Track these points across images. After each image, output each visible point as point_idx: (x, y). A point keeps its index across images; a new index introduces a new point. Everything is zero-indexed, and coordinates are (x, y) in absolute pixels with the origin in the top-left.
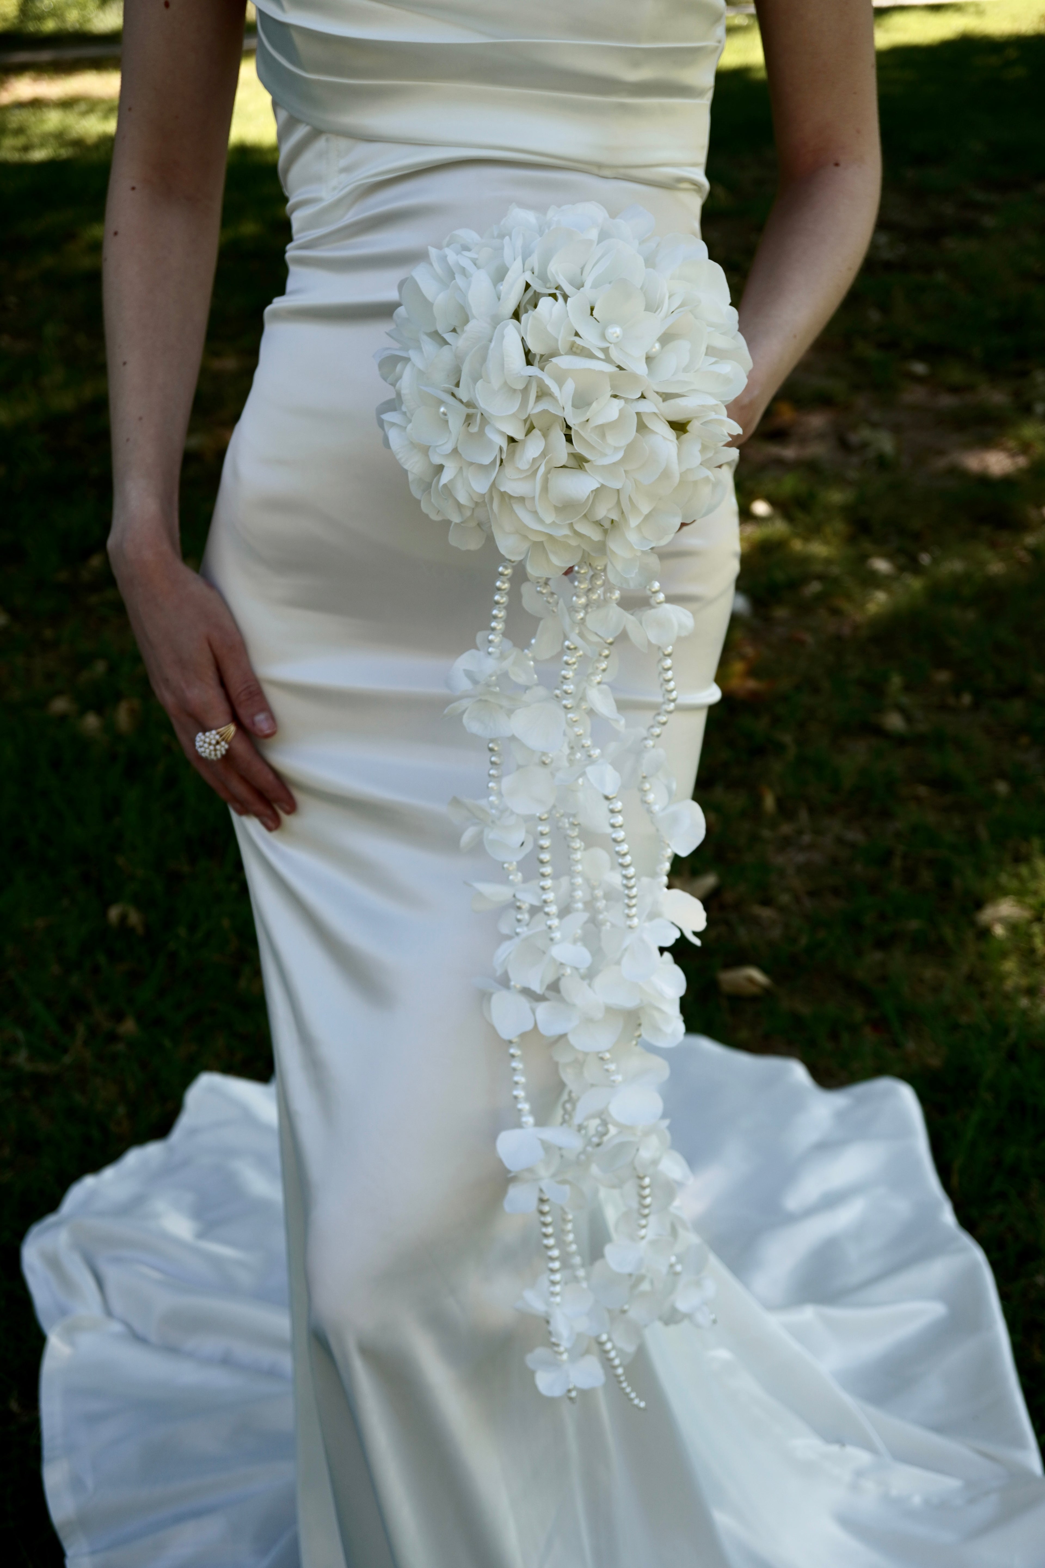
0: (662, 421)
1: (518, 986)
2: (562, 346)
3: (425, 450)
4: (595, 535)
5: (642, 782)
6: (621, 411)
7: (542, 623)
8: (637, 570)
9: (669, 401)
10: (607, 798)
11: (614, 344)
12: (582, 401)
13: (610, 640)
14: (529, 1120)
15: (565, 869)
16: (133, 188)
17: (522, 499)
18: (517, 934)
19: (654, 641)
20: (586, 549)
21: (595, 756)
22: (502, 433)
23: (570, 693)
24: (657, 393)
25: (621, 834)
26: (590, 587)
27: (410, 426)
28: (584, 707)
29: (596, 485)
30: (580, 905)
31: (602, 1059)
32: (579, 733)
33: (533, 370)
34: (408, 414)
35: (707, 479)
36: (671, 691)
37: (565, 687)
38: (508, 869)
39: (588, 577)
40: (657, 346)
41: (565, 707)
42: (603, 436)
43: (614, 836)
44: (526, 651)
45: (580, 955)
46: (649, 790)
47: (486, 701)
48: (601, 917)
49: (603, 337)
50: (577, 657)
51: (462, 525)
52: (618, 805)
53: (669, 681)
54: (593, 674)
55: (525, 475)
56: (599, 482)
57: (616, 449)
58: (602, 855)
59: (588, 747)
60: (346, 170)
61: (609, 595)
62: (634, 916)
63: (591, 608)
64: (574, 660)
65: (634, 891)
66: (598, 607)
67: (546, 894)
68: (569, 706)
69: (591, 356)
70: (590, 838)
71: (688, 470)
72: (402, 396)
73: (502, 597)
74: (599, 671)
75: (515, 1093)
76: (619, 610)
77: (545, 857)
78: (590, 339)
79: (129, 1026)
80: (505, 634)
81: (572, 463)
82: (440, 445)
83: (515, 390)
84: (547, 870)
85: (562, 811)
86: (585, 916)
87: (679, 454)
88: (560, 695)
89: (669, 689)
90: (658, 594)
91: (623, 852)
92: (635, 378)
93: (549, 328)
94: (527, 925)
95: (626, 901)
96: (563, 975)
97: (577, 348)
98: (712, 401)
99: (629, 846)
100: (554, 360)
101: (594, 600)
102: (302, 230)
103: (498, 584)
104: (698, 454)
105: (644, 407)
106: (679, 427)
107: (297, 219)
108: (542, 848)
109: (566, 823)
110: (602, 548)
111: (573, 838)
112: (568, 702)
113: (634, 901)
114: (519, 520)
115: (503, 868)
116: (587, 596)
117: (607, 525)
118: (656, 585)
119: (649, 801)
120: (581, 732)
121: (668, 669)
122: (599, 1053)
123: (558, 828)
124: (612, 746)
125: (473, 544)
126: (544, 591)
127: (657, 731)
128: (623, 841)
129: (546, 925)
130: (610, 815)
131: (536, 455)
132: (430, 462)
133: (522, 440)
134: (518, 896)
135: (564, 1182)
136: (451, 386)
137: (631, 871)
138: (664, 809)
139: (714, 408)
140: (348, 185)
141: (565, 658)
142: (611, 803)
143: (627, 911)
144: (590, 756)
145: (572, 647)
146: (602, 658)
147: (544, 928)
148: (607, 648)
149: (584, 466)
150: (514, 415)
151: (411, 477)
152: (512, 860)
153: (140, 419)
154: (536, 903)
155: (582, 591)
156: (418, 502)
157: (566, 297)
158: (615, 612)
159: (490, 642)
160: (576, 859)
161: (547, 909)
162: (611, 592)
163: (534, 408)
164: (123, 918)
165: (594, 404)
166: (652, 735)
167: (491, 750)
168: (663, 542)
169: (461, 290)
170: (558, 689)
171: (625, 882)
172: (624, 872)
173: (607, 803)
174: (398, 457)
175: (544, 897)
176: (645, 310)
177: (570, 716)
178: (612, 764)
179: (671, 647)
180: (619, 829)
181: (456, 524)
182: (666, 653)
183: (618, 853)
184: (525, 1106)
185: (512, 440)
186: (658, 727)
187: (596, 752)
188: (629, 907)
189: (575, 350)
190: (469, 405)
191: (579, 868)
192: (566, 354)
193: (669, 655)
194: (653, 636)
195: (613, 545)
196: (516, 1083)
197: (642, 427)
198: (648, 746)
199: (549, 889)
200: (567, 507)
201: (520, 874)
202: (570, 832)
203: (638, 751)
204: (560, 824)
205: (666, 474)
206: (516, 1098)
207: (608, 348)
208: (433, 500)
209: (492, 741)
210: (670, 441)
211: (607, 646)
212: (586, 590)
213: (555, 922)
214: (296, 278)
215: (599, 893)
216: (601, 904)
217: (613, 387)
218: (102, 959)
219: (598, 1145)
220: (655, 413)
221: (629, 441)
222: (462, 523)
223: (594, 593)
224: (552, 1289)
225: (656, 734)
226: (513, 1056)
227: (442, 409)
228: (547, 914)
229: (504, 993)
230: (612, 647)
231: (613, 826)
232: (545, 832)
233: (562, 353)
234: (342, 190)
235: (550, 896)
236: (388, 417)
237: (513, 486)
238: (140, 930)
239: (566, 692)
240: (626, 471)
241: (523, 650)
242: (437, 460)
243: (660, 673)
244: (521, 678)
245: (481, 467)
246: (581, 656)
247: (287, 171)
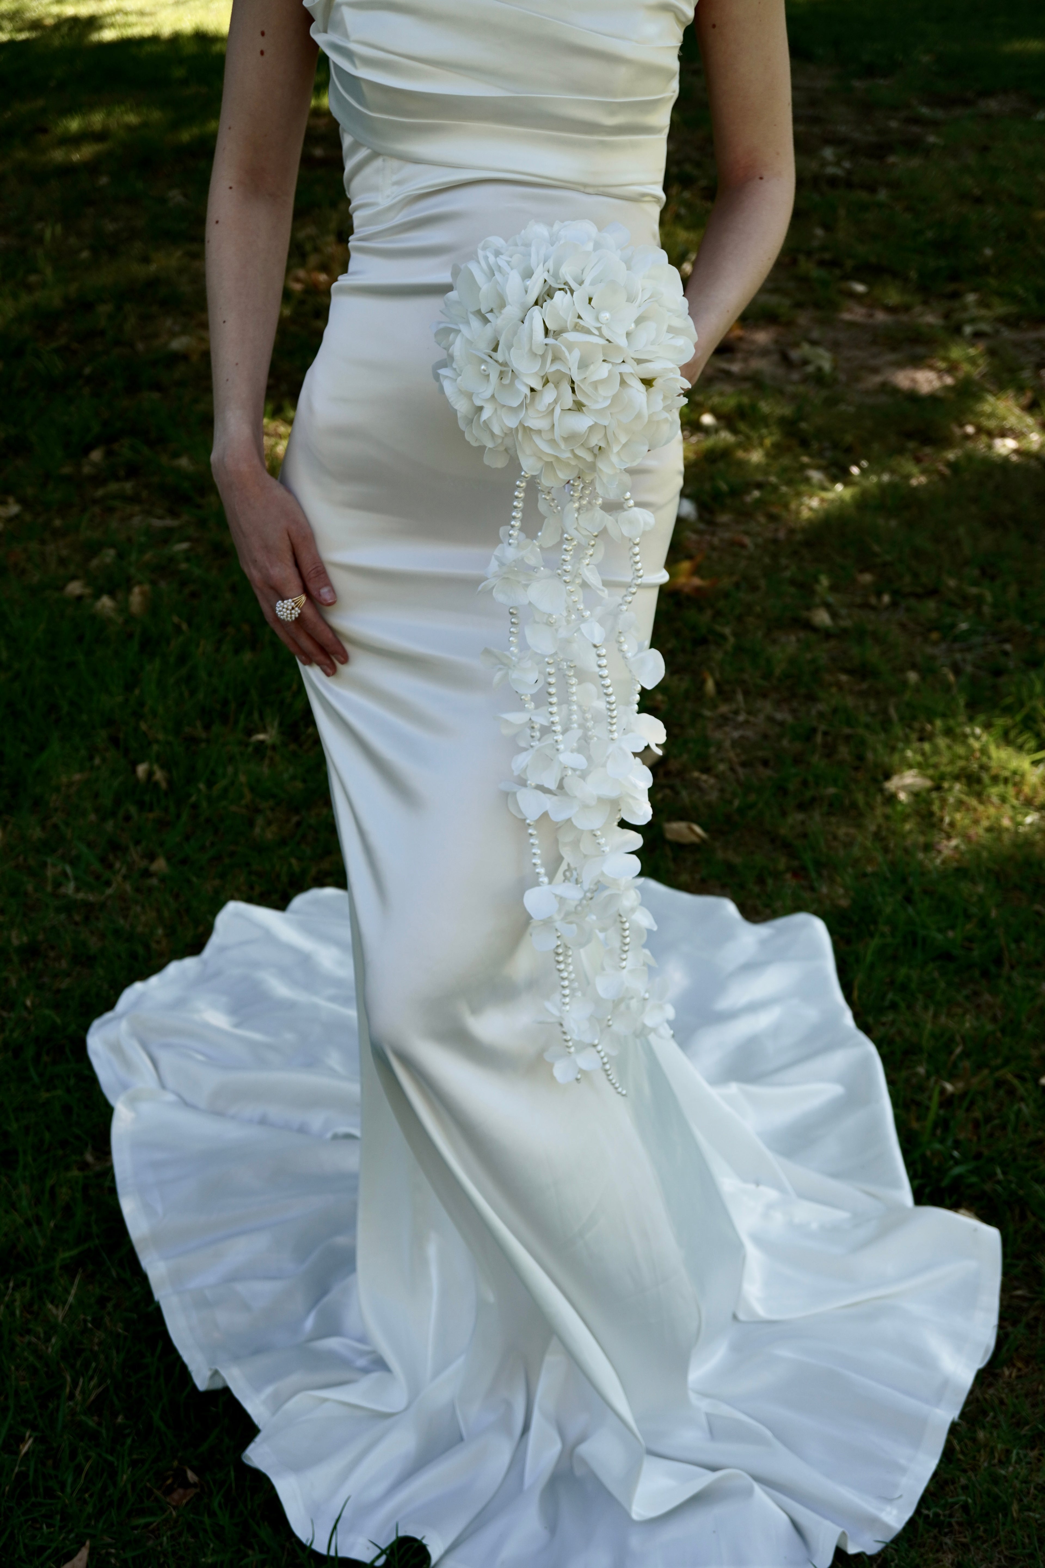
0: (635, 378)
1: (533, 784)
2: (570, 325)
3: (470, 396)
4: (589, 458)
5: (619, 636)
6: (609, 371)
7: (546, 520)
8: (617, 483)
9: (641, 365)
10: (595, 646)
11: (606, 324)
12: (583, 365)
13: (595, 534)
14: (545, 880)
15: (565, 700)
16: (231, 188)
17: (539, 432)
18: (532, 747)
19: (626, 534)
20: (581, 467)
21: (586, 616)
22: (527, 385)
23: (569, 572)
24: (632, 358)
25: (605, 672)
26: (581, 495)
27: (459, 379)
28: (577, 582)
29: (591, 423)
30: (575, 726)
31: (595, 835)
32: (574, 600)
33: (550, 341)
34: (457, 370)
35: (666, 420)
36: (639, 570)
37: (565, 567)
38: (524, 699)
39: (580, 488)
40: (633, 326)
41: (565, 582)
42: (596, 388)
43: (600, 673)
44: (534, 541)
45: (579, 761)
46: (624, 642)
47: (508, 578)
48: (590, 733)
49: (597, 319)
50: (573, 546)
51: (494, 449)
52: (603, 651)
53: (637, 563)
54: (583, 558)
55: (541, 415)
56: (593, 421)
57: (605, 398)
58: (591, 688)
59: (582, 610)
60: (398, 183)
61: (594, 501)
62: (614, 731)
63: (582, 510)
64: (571, 548)
65: (615, 713)
66: (587, 510)
67: (553, 717)
68: (568, 581)
69: (588, 332)
70: (582, 676)
71: (653, 413)
72: (454, 357)
73: (519, 503)
74: (588, 556)
75: (534, 861)
76: (602, 512)
77: (552, 690)
78: (588, 321)
79: (160, 865)
80: (521, 529)
81: (575, 408)
82: (482, 392)
83: (536, 355)
84: (554, 700)
85: (562, 657)
86: (580, 733)
87: (648, 402)
88: (561, 574)
89: (637, 568)
90: (629, 501)
91: (607, 685)
92: (618, 348)
93: (561, 313)
94: (539, 740)
95: (609, 720)
96: (566, 776)
97: (579, 327)
98: (671, 365)
99: (611, 680)
100: (565, 335)
101: (584, 505)
102: (362, 226)
103: (516, 493)
104: (661, 402)
105: (626, 369)
106: (648, 383)
107: (358, 218)
108: (550, 684)
109: (564, 665)
110: (593, 467)
111: (570, 676)
112: (567, 578)
113: (615, 720)
114: (537, 446)
115: (521, 699)
116: (580, 502)
117: (596, 451)
118: (628, 495)
119: (624, 650)
120: (577, 599)
121: (637, 555)
122: (593, 831)
123: (559, 669)
124: (599, 610)
125: (500, 463)
126: (548, 498)
127: (629, 599)
128: (607, 677)
129: (554, 739)
130: (597, 658)
131: (551, 400)
132: (473, 404)
133: (540, 391)
134: (533, 719)
135: (571, 923)
136: (488, 351)
137: (613, 699)
138: (635, 655)
139: (671, 370)
140: (399, 195)
141: (565, 546)
142: (598, 650)
143: (609, 728)
144: (583, 616)
145: (569, 538)
146: (590, 547)
147: (553, 742)
148: (593, 539)
149: (582, 409)
150: (536, 373)
151: (459, 415)
152: (527, 692)
153: (237, 364)
154: (546, 724)
155: (576, 498)
156: (464, 432)
157: (572, 292)
158: (599, 513)
159: (510, 535)
160: (572, 692)
161: (554, 728)
162: (596, 500)
163: (550, 368)
164: (150, 774)
165: (592, 367)
166: (626, 602)
167: (511, 613)
168: (635, 464)
169: (499, 283)
170: (558, 569)
171: (608, 706)
172: (608, 699)
173: (595, 650)
174: (450, 401)
175: (552, 719)
176: (626, 301)
177: (568, 588)
178: (598, 622)
179: (639, 538)
180: (604, 668)
181: (489, 448)
182: (635, 542)
183: (603, 685)
184: (542, 870)
185: (532, 390)
186: (630, 596)
187: (587, 614)
188: (612, 724)
189: (577, 328)
190: (505, 364)
191: (575, 698)
192: (572, 331)
193: (637, 544)
194: (626, 531)
195: (601, 465)
196: (535, 854)
197: (623, 382)
198: (623, 610)
199: (555, 713)
200: (571, 438)
201: (533, 703)
202: (567, 673)
203: (615, 614)
204: (561, 666)
205: (639, 416)
206: (535, 864)
207: (601, 327)
208: (474, 432)
209: (511, 608)
210: (642, 392)
211: (593, 538)
212: (579, 497)
213: (560, 737)
214: (356, 262)
215: (589, 716)
216: (590, 724)
217: (604, 355)
218: (133, 810)
219: (591, 898)
220: (631, 373)
221: (615, 393)
222: (494, 448)
223: (583, 499)
224: (563, 1000)
225: (628, 601)
226: (531, 835)
227: (483, 367)
228: (554, 732)
229: (524, 790)
230: (596, 539)
231: (600, 666)
232: (551, 673)
233: (570, 330)
234: (394, 198)
235: (556, 719)
236: (442, 372)
237: (535, 422)
238: (164, 785)
239: (565, 571)
240: (611, 414)
241: (533, 540)
242: (478, 403)
243: (631, 557)
244: (532, 561)
245: (511, 409)
246: (575, 545)
247: (350, 180)
